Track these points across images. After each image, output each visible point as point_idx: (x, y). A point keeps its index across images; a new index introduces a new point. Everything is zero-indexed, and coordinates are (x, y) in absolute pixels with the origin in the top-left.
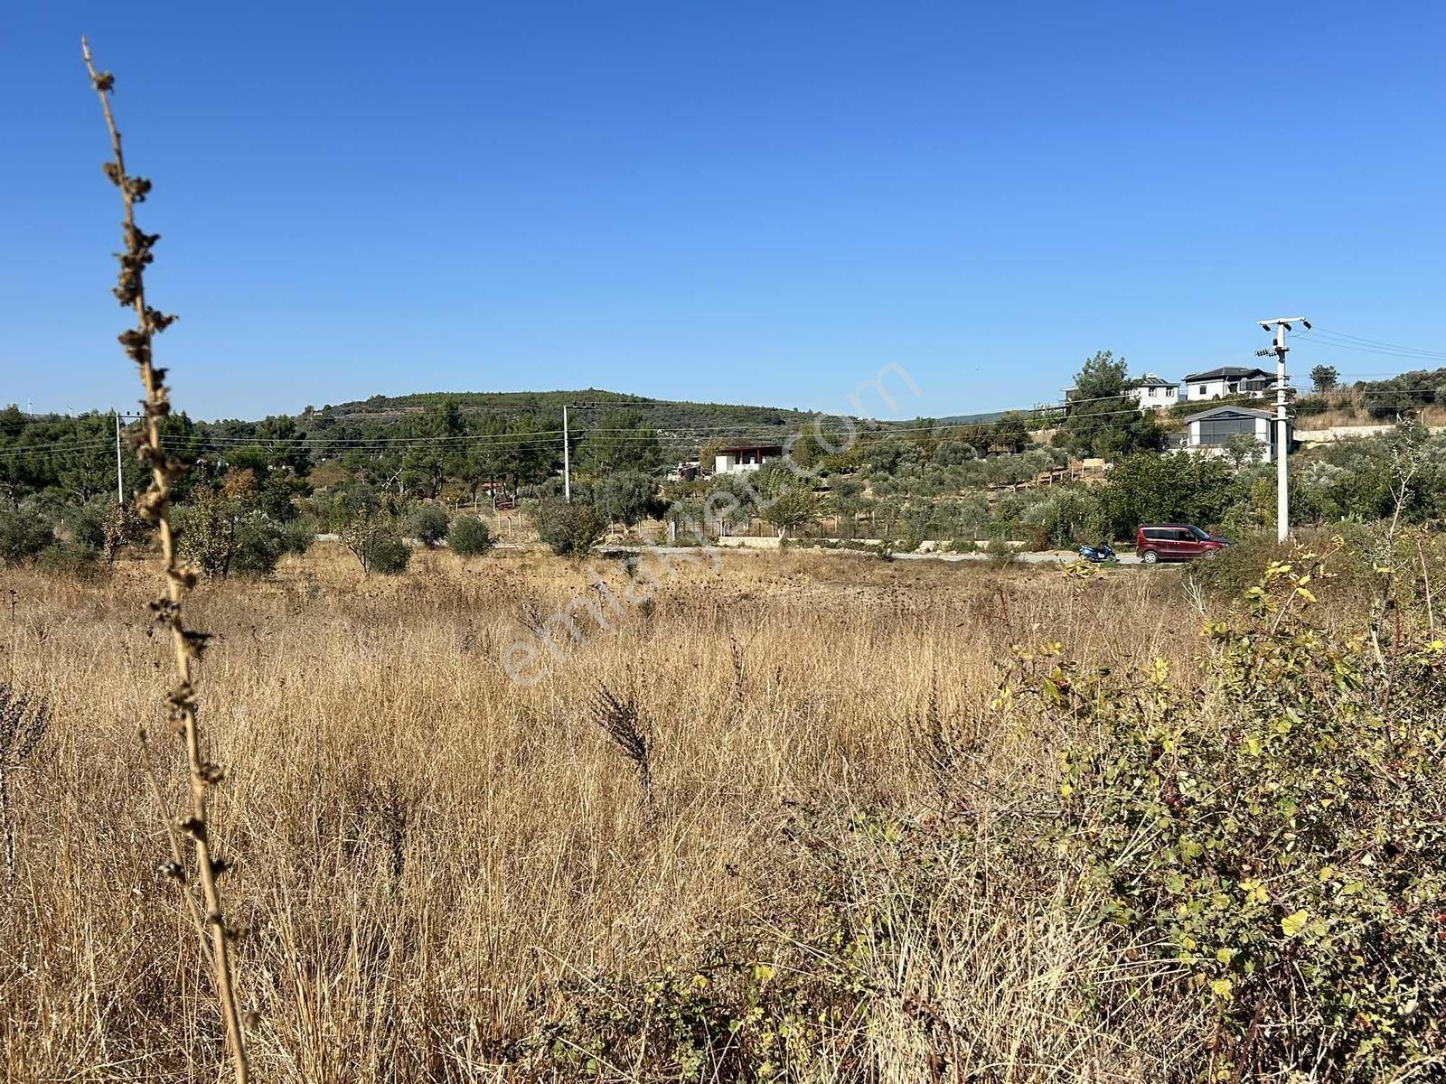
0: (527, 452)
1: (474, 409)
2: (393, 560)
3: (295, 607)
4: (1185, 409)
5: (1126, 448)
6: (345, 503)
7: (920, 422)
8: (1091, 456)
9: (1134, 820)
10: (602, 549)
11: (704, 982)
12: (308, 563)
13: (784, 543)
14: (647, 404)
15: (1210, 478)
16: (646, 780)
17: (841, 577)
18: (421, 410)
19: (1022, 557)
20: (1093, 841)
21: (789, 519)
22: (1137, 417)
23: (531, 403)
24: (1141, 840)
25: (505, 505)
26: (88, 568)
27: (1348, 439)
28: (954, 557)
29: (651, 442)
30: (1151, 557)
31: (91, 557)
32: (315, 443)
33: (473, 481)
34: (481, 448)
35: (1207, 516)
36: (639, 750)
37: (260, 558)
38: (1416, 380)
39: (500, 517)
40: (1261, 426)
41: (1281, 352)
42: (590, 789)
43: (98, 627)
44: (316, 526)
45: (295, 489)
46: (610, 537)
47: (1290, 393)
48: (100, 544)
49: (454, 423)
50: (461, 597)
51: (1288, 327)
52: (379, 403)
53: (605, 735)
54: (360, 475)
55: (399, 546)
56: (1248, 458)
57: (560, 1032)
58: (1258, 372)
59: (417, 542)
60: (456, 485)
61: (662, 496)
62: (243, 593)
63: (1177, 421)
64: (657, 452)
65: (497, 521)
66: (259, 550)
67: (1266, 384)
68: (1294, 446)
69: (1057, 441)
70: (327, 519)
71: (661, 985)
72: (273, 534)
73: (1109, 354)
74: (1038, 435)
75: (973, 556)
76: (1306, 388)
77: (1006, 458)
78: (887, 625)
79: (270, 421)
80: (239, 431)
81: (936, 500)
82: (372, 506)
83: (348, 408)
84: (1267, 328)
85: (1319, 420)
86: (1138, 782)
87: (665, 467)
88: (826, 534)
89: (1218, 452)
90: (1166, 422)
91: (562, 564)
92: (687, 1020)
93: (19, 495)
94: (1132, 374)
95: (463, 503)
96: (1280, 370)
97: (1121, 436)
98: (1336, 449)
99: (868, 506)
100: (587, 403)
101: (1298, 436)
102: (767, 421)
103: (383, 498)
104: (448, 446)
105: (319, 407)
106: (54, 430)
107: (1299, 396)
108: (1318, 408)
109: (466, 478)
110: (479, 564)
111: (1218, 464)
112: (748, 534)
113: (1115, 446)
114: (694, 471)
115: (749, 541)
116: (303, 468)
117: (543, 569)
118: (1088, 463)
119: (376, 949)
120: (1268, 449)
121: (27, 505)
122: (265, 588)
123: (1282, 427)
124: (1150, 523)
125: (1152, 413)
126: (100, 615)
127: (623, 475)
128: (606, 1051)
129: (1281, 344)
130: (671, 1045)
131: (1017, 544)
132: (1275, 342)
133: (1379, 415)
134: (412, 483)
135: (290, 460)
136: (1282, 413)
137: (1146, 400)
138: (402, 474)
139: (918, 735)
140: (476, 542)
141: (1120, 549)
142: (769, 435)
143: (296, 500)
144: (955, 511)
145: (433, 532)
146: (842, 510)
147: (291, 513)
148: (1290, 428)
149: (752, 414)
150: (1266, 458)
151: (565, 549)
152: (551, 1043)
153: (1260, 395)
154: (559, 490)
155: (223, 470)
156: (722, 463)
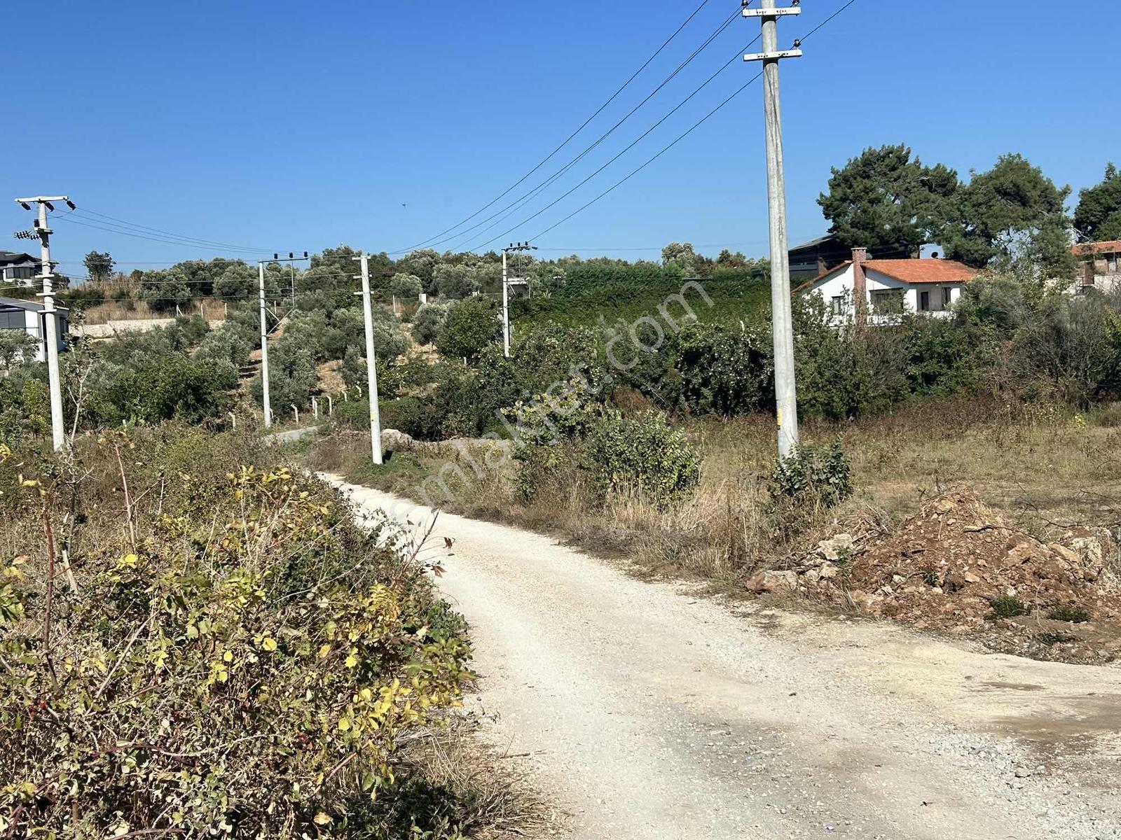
27: (129, 334)
38: (193, 270)
41: (44, 235)
47: (57, 281)
51: (51, 208)
56: (19, 356)
58: (25, 258)
67: (32, 271)
76: (80, 278)
84: (26, 206)
85: (93, 313)
96: (44, 256)
98: (115, 345)
107: (74, 285)
108: (94, 299)
120: (41, 346)
129: (43, 226)
132: (37, 223)
133: (160, 307)
136: (49, 305)
148: (60, 322)
150: (38, 355)
153: (29, 283)
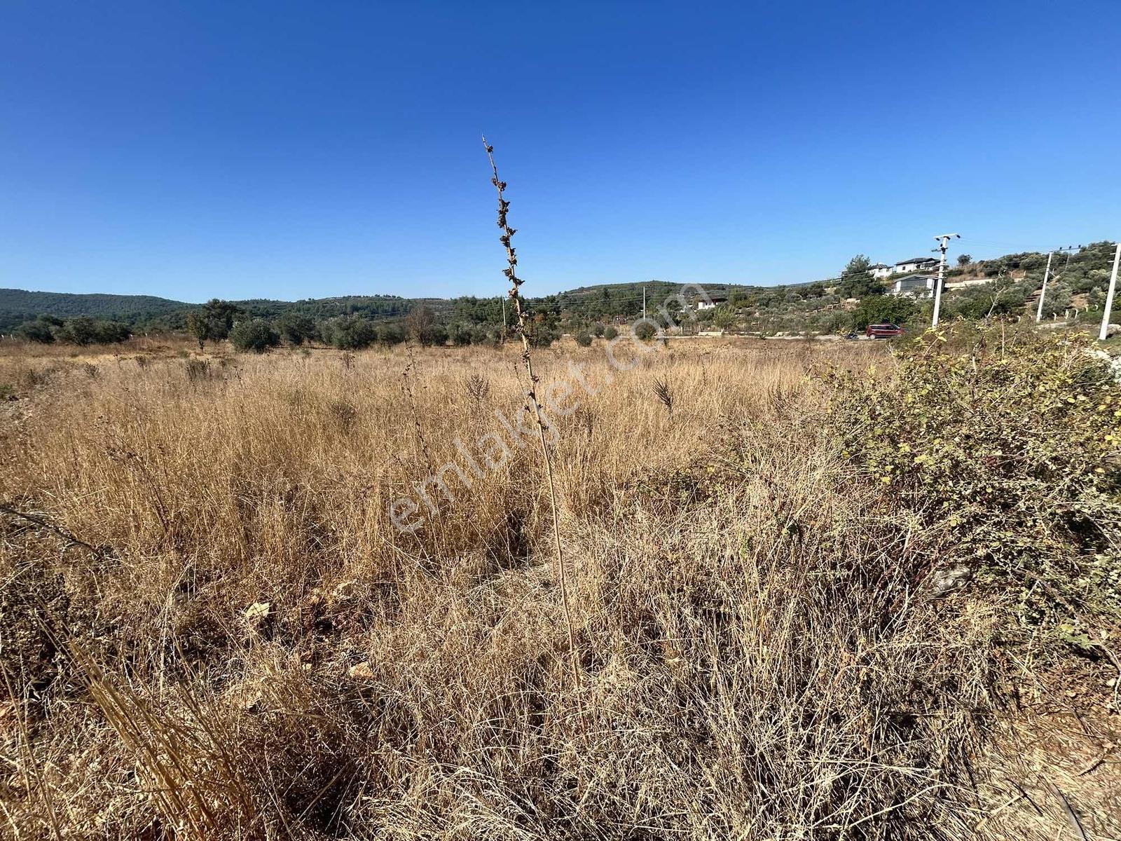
0: (631, 304)
1: (612, 290)
2: (586, 342)
3: (558, 357)
4: (895, 277)
5: (866, 294)
6: (572, 323)
7: (780, 287)
8: (851, 297)
11: (690, 472)
12: (561, 343)
13: (723, 334)
15: (903, 304)
16: (671, 412)
17: (744, 345)
18: (595, 291)
19: (817, 338)
21: (726, 325)
22: (872, 281)
23: (632, 287)
25: (623, 323)
26: (497, 346)
27: (971, 285)
28: (790, 338)
30: (873, 337)
31: (497, 342)
32: (562, 304)
33: (613, 315)
34: (615, 303)
35: (899, 320)
36: (668, 403)
37: (545, 342)
38: (1010, 258)
39: (621, 327)
40: (930, 283)
41: (944, 250)
42: (651, 415)
43: (501, 363)
44: (562, 332)
45: (556, 319)
47: (945, 268)
48: (500, 338)
49: (606, 295)
51: (949, 238)
52: (582, 289)
53: (657, 397)
54: (576, 314)
55: (589, 337)
56: (922, 296)
57: (642, 483)
58: (931, 259)
59: (595, 336)
60: (607, 316)
61: (678, 318)
62: (541, 353)
63: (890, 282)
65: (620, 328)
66: (545, 339)
67: (934, 264)
68: (944, 290)
69: (836, 292)
70: (566, 329)
71: (675, 471)
72: (549, 334)
73: (862, 256)
74: (828, 290)
75: (798, 337)
76: (954, 264)
77: (814, 300)
78: (760, 363)
79: (548, 297)
80: (539, 301)
81: (784, 317)
82: (580, 324)
83: (572, 292)
84: (938, 239)
85: (958, 278)
88: (740, 330)
89: (908, 294)
90: (885, 282)
92: (683, 482)
93: (476, 324)
94: (872, 264)
95: (609, 322)
96: (942, 257)
97: (865, 289)
98: (965, 291)
99: (757, 319)
100: (652, 285)
101: (947, 285)
102: (719, 289)
103: (584, 322)
104: (604, 303)
105: (563, 292)
106: (485, 303)
107: (950, 268)
108: (959, 273)
109: (610, 314)
111: (908, 299)
112: (710, 331)
113: (861, 293)
115: (710, 333)
116: (558, 313)
118: (849, 300)
119: (585, 459)
120: (932, 292)
121: (479, 327)
122: (547, 351)
123: (940, 282)
124: (874, 323)
125: (879, 279)
126: (501, 359)
128: (657, 489)
129: (944, 246)
130: (678, 490)
131: (817, 332)
132: (941, 245)
133: (989, 275)
134: (592, 316)
135: (554, 310)
136: (941, 276)
137: (877, 274)
138: (589, 313)
139: (772, 397)
140: (613, 335)
141: (860, 334)
142: (719, 294)
143: (556, 323)
144: (792, 320)
145: (599, 333)
146: (746, 321)
147: (555, 328)
148: (944, 282)
149: (714, 286)
150: (931, 295)
151: (643, 338)
152: (639, 486)
153: (931, 269)
154: (642, 317)
155: (534, 314)
156: (701, 306)
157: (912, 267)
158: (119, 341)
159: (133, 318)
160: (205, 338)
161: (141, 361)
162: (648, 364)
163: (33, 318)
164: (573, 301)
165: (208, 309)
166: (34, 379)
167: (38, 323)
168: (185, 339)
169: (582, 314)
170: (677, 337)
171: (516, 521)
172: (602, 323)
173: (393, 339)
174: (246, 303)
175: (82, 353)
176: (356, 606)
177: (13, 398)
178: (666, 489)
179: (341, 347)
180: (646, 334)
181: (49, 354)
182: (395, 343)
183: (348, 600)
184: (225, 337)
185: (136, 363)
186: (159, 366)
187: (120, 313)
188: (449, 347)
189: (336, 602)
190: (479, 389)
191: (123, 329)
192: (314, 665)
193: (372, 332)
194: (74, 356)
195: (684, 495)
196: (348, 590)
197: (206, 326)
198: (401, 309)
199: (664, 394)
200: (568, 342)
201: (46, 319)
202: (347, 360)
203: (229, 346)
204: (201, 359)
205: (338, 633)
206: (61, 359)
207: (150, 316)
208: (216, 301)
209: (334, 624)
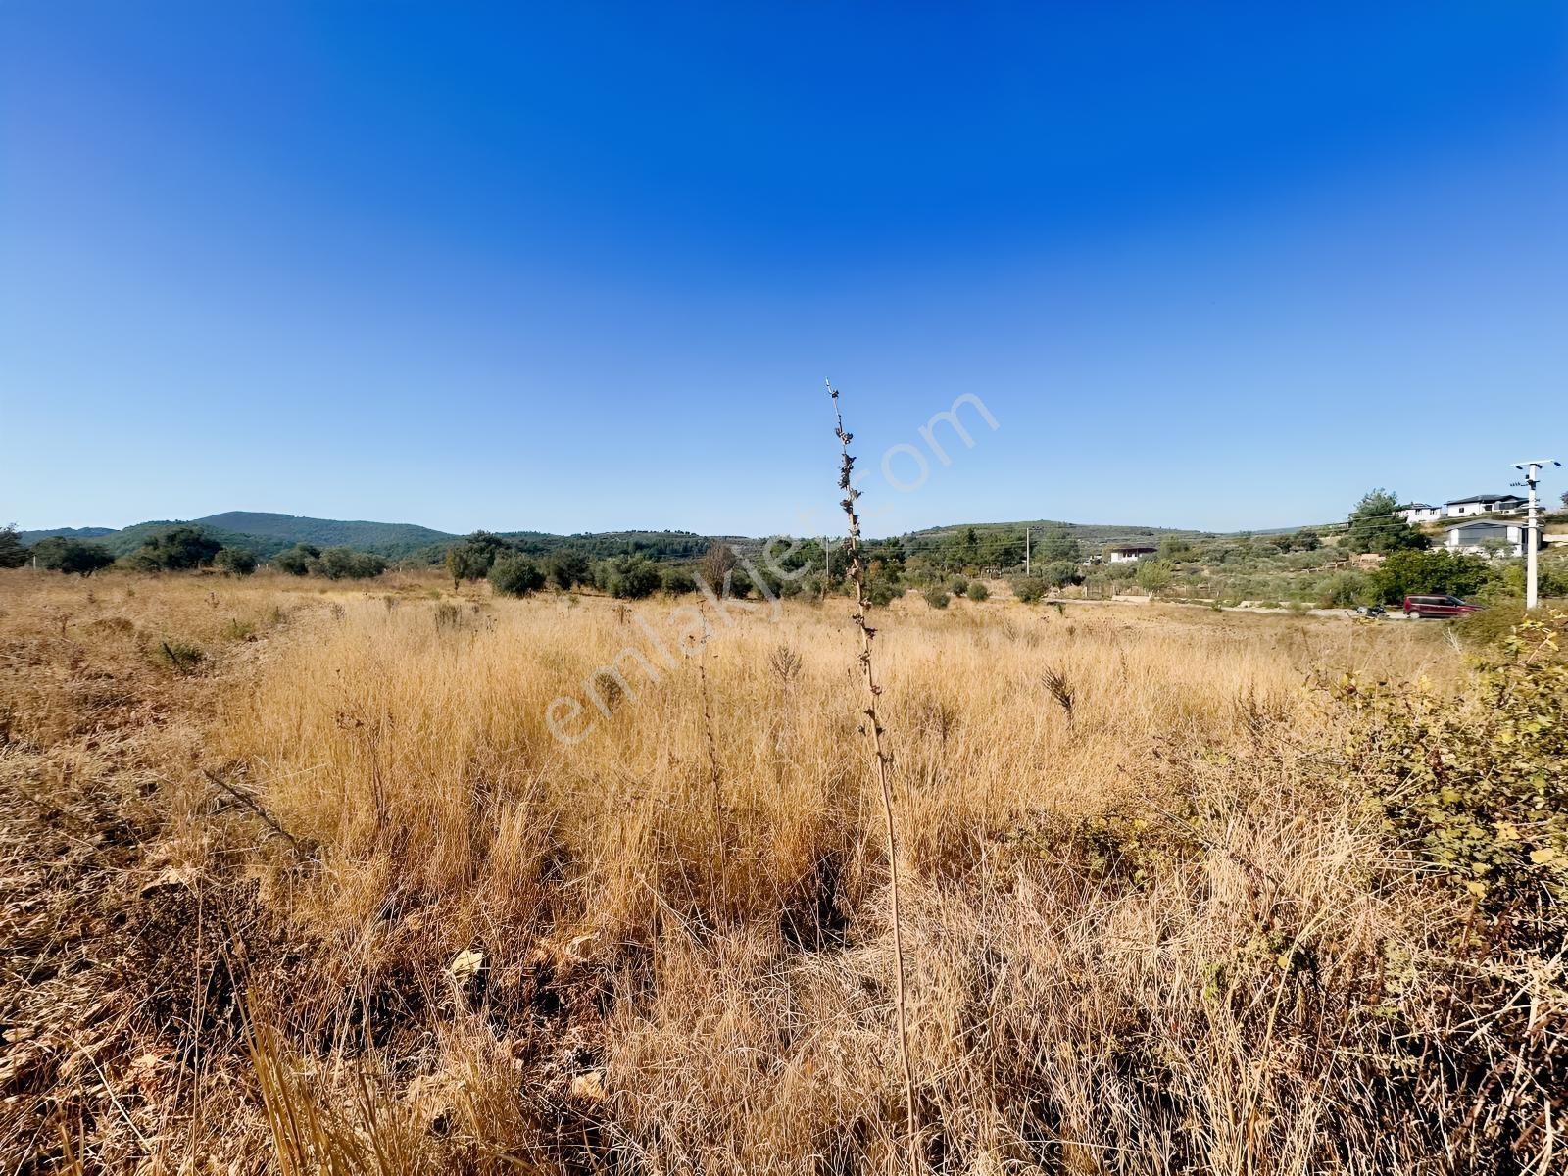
0: (1008, 552)
1: (980, 532)
2: (941, 603)
3: (899, 622)
4: (1447, 523)
5: (1395, 547)
6: (921, 575)
7: (1242, 534)
8: (1369, 552)
9: (1403, 773)
10: (1047, 600)
11: (1105, 823)
12: (903, 603)
13: (1152, 600)
14: (1072, 526)
15: (1462, 566)
16: (1070, 718)
17: (1188, 618)
18: (956, 533)
19: (1313, 612)
20: (1372, 783)
21: (1155, 587)
22: (1406, 528)
23: (1010, 528)
24: (1408, 787)
25: (996, 577)
26: (814, 601)
28: (1264, 610)
29: (1074, 546)
30: (1415, 615)
31: (816, 597)
32: (908, 549)
33: (980, 565)
34: (984, 550)
35: (1463, 590)
36: (1066, 702)
37: (882, 599)
39: (994, 583)
40: (1513, 534)
41: (1532, 484)
42: (1040, 719)
43: (819, 627)
44: (907, 586)
45: (899, 569)
46: (1051, 594)
47: (1540, 510)
48: (819, 592)
49: (972, 538)
50: (973, 622)
51: (1541, 467)
52: (937, 529)
53: (1048, 693)
54: (927, 563)
55: (945, 596)
56: (1501, 552)
57: (1026, 833)
58: (1510, 497)
59: (953, 595)
60: (971, 569)
61: (1080, 574)
63: (1438, 530)
64: (1077, 551)
65: (991, 585)
66: (883, 596)
67: (1518, 505)
68: (1543, 545)
69: (1341, 543)
70: (912, 583)
71: (1081, 820)
72: (888, 589)
73: (1383, 490)
74: (1326, 540)
75: (1277, 610)
76: (1555, 506)
77: (1303, 554)
78: (1217, 647)
79: (889, 539)
80: (877, 543)
81: (1252, 578)
82: (932, 576)
83: (922, 533)
84: (1519, 468)
86: (1406, 751)
87: (1081, 559)
88: (1179, 595)
89: (1474, 549)
90: (1430, 531)
91: (1025, 607)
92: (1095, 840)
94: (1401, 502)
95: (974, 576)
96: (1531, 495)
97: (1392, 539)
99: (1206, 580)
100: (1038, 528)
101: (1546, 538)
102: (1142, 534)
103: (938, 574)
104: (968, 549)
105: (910, 532)
107: (1549, 511)
109: (977, 564)
110: (982, 605)
111: (1475, 557)
112: (1130, 594)
113: (1387, 546)
114: (1099, 561)
115: (1130, 598)
116: (902, 560)
117: (1014, 610)
118: (1365, 556)
120: (1519, 547)
122: (884, 613)
123: (1532, 536)
124: (1413, 593)
125: (1418, 525)
126: (819, 622)
127: (1058, 563)
128: (1050, 848)
129: (1532, 478)
130: (1086, 851)
131: (1312, 604)
132: (1527, 477)
134: (951, 566)
135: (897, 556)
136: (1533, 523)
137: (1412, 517)
138: (946, 562)
139: (1240, 709)
140: (981, 595)
141: (1391, 609)
142: (1145, 542)
143: (899, 574)
144: (1265, 584)
145: (960, 590)
146: (1189, 582)
147: (897, 580)
148: (1540, 533)
149: (1133, 530)
150: (1518, 552)
151: (1027, 600)
152: (1022, 838)
153: (1512, 512)
154: (1024, 570)
155: (869, 561)
156: (1115, 557)
157: (1479, 509)
158: (372, 576)
159: (390, 550)
160: (461, 576)
161: (390, 601)
162: (1034, 640)
163: (292, 545)
164: (923, 544)
165: (470, 541)
166: (278, 616)
167: (296, 552)
168: (440, 577)
169: (935, 564)
170: (1078, 601)
171: (830, 869)
172: (964, 577)
173: (683, 587)
174: (513, 535)
175: (333, 589)
176: (594, 976)
177: (253, 639)
178: (1066, 848)
179: (617, 595)
180: (1030, 596)
181: (296, 589)
182: (683, 592)
183: (585, 964)
184: (482, 574)
185: (384, 604)
186: (406, 608)
187: (377, 544)
188: (751, 600)
189: (568, 964)
190: (787, 664)
191: (378, 563)
192: (526, 1064)
193: (655, 577)
194: (323, 591)
195: (1097, 862)
196: (585, 949)
197: (465, 562)
198: (695, 549)
199: (1059, 689)
200: (913, 601)
201: (304, 549)
202: (622, 613)
203: (485, 587)
204: (453, 602)
205: (565, 1014)
206: (310, 595)
207: (408, 548)
208: (481, 534)
209: (562, 1000)
